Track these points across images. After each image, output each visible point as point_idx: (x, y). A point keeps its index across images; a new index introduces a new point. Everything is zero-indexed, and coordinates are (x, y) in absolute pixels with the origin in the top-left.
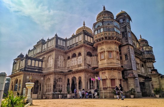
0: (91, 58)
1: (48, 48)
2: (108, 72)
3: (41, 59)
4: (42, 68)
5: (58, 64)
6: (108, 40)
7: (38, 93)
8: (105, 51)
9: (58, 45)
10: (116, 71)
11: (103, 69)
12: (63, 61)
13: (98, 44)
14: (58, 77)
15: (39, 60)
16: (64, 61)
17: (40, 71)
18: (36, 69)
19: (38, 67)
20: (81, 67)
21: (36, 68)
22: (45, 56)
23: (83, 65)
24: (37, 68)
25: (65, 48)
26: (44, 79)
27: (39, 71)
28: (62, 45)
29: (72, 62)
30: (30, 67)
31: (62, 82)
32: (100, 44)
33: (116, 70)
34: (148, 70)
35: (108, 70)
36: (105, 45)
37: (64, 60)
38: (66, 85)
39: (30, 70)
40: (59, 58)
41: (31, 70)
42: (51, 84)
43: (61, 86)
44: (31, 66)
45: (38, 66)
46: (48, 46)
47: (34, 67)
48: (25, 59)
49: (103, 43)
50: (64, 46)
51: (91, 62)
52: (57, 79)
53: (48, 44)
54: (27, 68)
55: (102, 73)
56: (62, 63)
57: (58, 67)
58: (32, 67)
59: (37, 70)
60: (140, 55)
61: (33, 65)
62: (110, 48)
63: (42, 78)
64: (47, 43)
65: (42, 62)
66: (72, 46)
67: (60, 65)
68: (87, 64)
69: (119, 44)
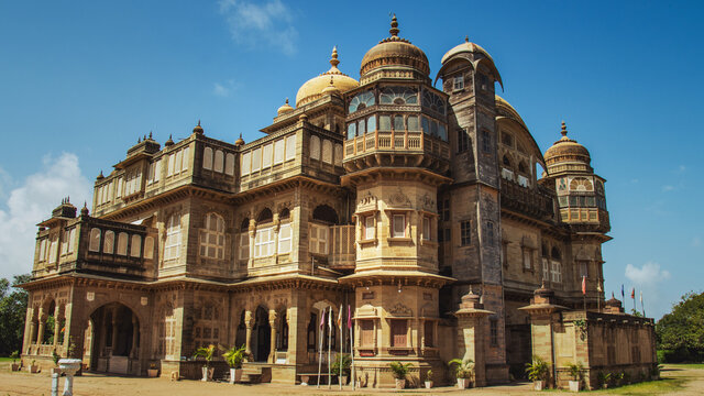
0: (331, 231)
1: (166, 178)
2: (383, 293)
3: (138, 223)
4: (145, 260)
5: (203, 248)
6: (395, 164)
7: (132, 355)
8: (379, 212)
9: (203, 173)
10: (415, 288)
11: (365, 282)
12: (221, 237)
13: (356, 179)
14: (201, 298)
15: (132, 231)
16: (227, 237)
17: (136, 273)
18: (118, 265)
19: (126, 257)
20: (289, 269)
21: (119, 260)
22: (156, 214)
23: (295, 258)
24: (125, 261)
25: (233, 183)
26: (151, 304)
27: (131, 272)
28: (221, 171)
29: (258, 241)
30: (96, 257)
31: (216, 317)
32: (364, 178)
33: (416, 285)
34: (575, 272)
35: (384, 284)
36: (384, 184)
37: (228, 231)
38: (234, 332)
39: (96, 268)
40: (208, 225)
41: (103, 269)
42: (174, 323)
43: (212, 335)
44: (101, 253)
45: (129, 251)
46: (165, 170)
47: (111, 259)
48: (78, 227)
49: (374, 175)
50: (231, 172)
51: (331, 245)
52: (196, 306)
53: (166, 162)
54: (86, 262)
55: (364, 295)
56: (221, 244)
57: (203, 261)
58: (105, 258)
59: (124, 271)
60: (544, 214)
61: (108, 249)
62: (398, 199)
63: (144, 301)
64: (164, 158)
65: (143, 236)
66: (260, 176)
67: (212, 251)
68: (312, 255)
69: (437, 182)
